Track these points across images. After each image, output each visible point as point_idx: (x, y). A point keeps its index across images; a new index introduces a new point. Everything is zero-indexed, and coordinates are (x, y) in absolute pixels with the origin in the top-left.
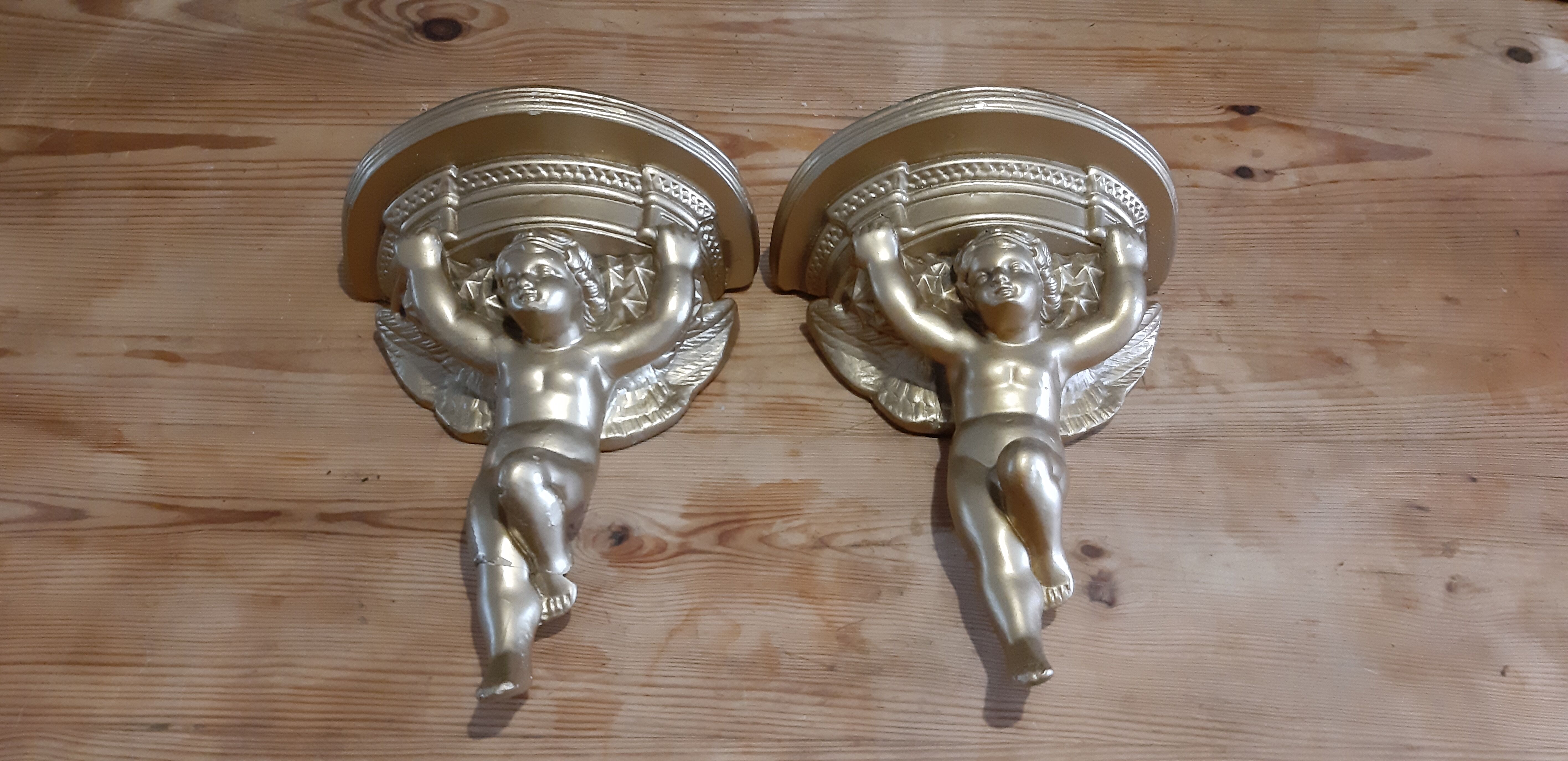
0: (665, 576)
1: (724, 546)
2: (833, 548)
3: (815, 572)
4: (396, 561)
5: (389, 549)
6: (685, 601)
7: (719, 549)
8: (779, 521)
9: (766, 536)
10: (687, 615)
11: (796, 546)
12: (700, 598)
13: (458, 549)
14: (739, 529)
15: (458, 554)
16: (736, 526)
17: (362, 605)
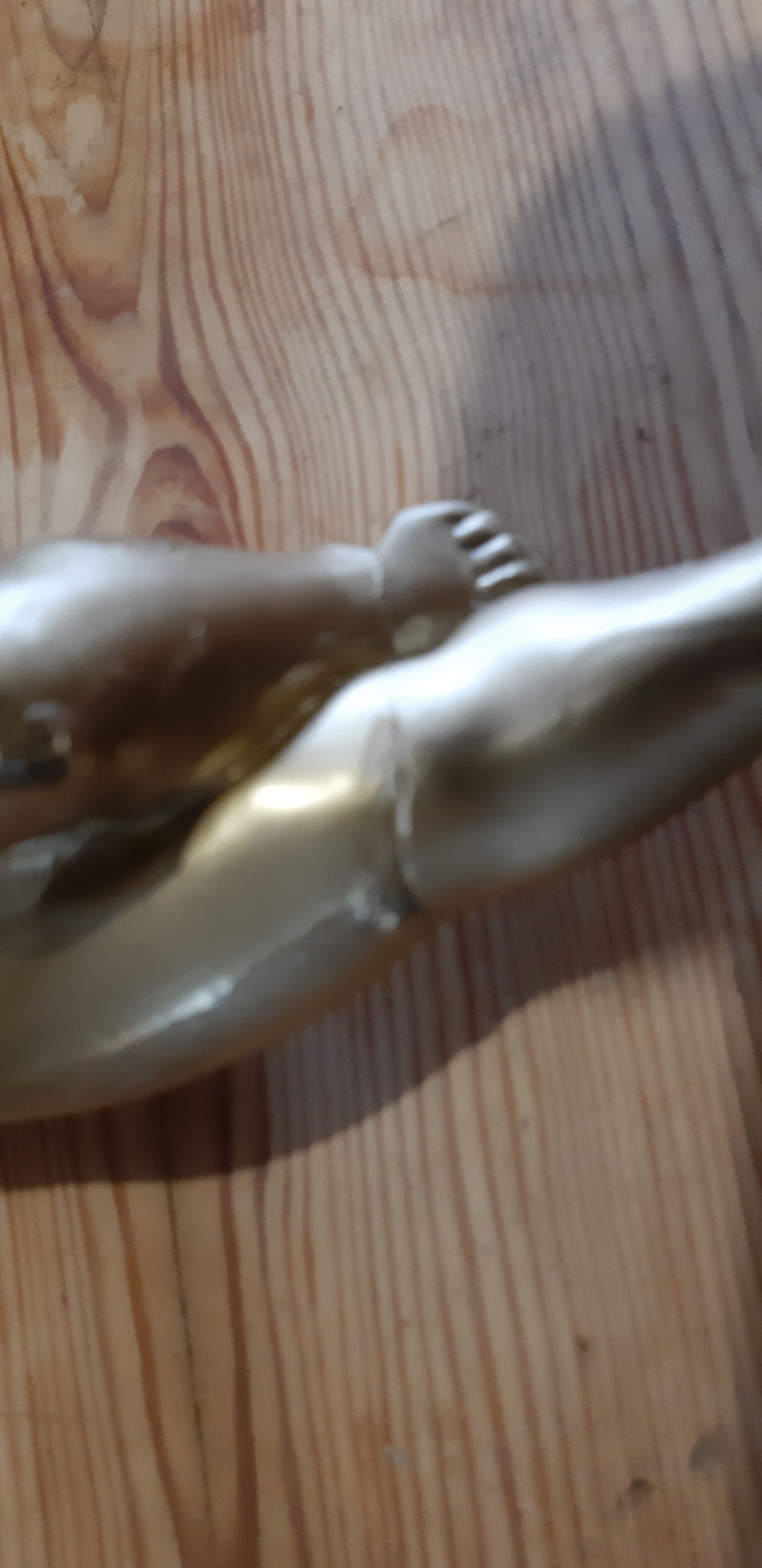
0: (267, 404)
1: (136, 290)
2: (97, 30)
3: (181, 28)
4: (396, 1407)
5: (347, 1464)
6: (347, 307)
7: (148, 300)
8: (31, 190)
9: (86, 197)
10: (394, 275)
11: (107, 110)
12: (323, 270)
13: (297, 1160)
14: (72, 280)
15: (318, 1152)
16: (64, 292)
17: (639, 1486)
